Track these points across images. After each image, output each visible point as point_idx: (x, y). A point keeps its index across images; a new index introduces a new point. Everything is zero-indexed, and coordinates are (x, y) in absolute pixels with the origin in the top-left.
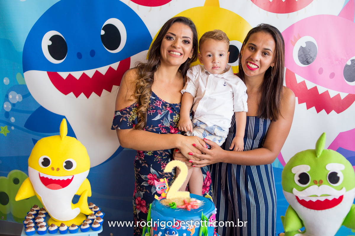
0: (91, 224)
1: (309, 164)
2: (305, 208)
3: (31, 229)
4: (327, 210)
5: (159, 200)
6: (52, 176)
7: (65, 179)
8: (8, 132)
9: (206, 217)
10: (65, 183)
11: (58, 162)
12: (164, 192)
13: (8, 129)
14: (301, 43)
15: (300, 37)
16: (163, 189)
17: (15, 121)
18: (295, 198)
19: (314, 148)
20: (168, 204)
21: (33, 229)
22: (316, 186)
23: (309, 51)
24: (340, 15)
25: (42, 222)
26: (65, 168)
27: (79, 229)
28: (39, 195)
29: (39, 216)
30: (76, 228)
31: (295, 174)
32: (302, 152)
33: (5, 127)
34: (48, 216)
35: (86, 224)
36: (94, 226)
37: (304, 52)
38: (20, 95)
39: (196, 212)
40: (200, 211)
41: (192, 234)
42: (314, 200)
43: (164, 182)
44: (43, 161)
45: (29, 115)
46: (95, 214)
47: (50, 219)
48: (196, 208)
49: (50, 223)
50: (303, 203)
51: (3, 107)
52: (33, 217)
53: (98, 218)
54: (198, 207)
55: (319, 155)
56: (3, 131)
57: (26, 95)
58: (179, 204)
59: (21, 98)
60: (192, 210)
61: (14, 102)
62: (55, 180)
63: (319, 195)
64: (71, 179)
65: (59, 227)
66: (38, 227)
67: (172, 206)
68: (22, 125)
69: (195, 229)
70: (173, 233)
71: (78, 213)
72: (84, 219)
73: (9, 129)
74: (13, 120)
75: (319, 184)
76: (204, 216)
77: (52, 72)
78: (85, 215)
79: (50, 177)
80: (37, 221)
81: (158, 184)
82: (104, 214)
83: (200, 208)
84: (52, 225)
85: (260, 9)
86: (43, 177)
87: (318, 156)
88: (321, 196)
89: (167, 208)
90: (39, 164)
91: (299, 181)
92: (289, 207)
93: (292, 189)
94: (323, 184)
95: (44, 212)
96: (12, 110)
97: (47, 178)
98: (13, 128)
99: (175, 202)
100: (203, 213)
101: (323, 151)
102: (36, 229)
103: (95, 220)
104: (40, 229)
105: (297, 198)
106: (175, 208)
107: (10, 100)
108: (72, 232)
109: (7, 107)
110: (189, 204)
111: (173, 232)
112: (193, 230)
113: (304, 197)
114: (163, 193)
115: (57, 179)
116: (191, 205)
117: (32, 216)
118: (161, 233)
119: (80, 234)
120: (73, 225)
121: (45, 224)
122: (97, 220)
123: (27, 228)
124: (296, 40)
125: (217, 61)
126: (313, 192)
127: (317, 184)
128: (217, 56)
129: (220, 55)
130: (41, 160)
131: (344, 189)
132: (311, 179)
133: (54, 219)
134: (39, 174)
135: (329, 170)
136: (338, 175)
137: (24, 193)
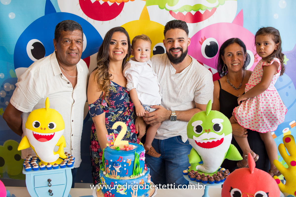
0: (66, 163)
1: (202, 120)
2: (201, 148)
4: (214, 148)
6: (41, 133)
7: (50, 135)
9: (138, 154)
10: (49, 138)
11: (44, 124)
13: (3, 110)
14: (207, 42)
15: (205, 39)
16: (112, 139)
18: (195, 142)
20: (115, 148)
21: (30, 168)
22: (206, 133)
23: (213, 48)
24: (233, 22)
25: (35, 164)
26: (49, 128)
27: (60, 166)
28: (33, 146)
30: (57, 165)
31: (194, 126)
34: (39, 160)
35: (64, 163)
36: (68, 164)
39: (132, 152)
41: (129, 165)
42: (206, 142)
47: (40, 162)
48: (132, 149)
49: (40, 164)
50: (199, 144)
52: (29, 161)
58: (122, 148)
60: (129, 151)
61: (8, 90)
62: (43, 135)
63: (208, 139)
64: (53, 135)
65: (46, 166)
66: (33, 166)
67: (117, 149)
70: (118, 165)
72: (62, 161)
74: (7, 103)
78: (62, 159)
80: (32, 163)
81: (108, 136)
83: (134, 150)
84: (42, 165)
86: (36, 134)
87: (207, 115)
88: (210, 139)
89: (114, 150)
90: (32, 126)
91: (196, 131)
93: (193, 136)
94: (210, 131)
95: (36, 158)
96: (7, 96)
97: (38, 135)
99: (119, 147)
100: (136, 152)
101: (210, 111)
102: (31, 167)
104: (35, 167)
105: (196, 141)
106: (119, 150)
107: (5, 89)
108: (54, 168)
109: (3, 94)
110: (128, 147)
113: (200, 141)
114: (112, 142)
117: (28, 161)
118: (110, 166)
119: (60, 170)
120: (55, 164)
121: (37, 164)
122: (70, 161)
123: (26, 167)
124: (203, 41)
125: (144, 53)
126: (205, 137)
127: (207, 132)
128: (144, 50)
129: (146, 50)
130: (34, 123)
131: (223, 134)
132: (203, 129)
133: (43, 162)
134: (32, 133)
135: (214, 123)
136: (220, 126)
137: (23, 145)
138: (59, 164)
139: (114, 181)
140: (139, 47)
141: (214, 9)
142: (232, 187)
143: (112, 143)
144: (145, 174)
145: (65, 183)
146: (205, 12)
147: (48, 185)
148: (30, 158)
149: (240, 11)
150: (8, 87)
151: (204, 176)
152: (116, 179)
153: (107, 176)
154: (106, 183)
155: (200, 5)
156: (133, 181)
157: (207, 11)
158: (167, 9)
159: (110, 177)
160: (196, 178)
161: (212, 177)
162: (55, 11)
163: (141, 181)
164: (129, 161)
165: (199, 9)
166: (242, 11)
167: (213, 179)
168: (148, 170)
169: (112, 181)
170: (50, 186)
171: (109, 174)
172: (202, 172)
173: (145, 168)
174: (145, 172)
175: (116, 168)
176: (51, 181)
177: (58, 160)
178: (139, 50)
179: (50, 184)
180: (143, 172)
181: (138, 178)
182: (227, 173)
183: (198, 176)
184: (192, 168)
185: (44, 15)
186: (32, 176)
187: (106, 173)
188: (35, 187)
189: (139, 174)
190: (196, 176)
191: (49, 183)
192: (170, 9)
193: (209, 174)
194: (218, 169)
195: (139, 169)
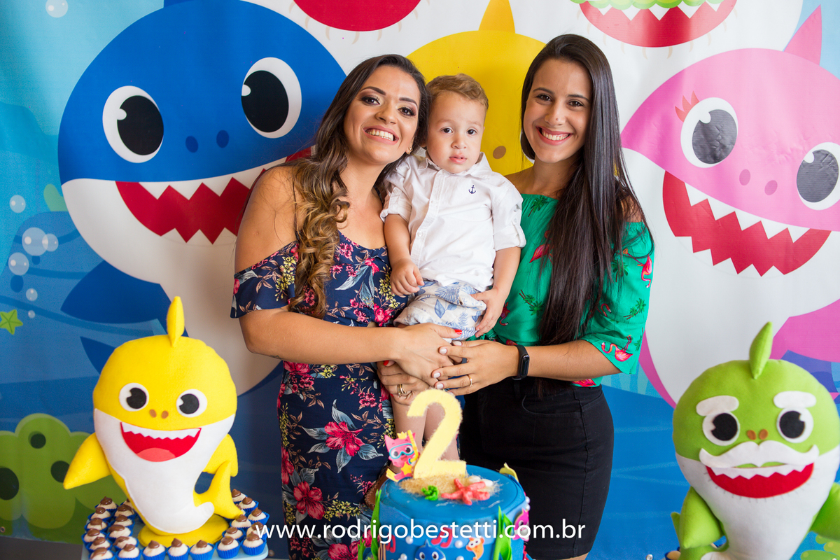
0: (240, 540)
1: (737, 394)
2: (729, 495)
3: (104, 554)
4: (777, 498)
5: (397, 481)
6: (150, 430)
8: (20, 324)
10: (180, 447)
11: (163, 397)
12: (407, 463)
13: (19, 317)
14: (700, 113)
15: (696, 101)
16: (406, 455)
17: (38, 298)
18: (705, 471)
19: (745, 357)
20: (418, 490)
21: (109, 555)
22: (752, 444)
23: (718, 132)
24: (788, 49)
25: (126, 538)
26: (180, 412)
27: (215, 552)
28: (121, 474)
29: (116, 523)
30: (208, 548)
31: (705, 417)
32: (718, 367)
33: (12, 312)
34: (138, 522)
35: (231, 540)
36: (248, 544)
37: (706, 135)
38: (52, 236)
39: (484, 508)
40: (493, 505)
42: (748, 474)
43: (407, 440)
44: (129, 395)
45: (73, 283)
46: (247, 516)
47: (144, 529)
48: (483, 497)
49: (147, 539)
50: (723, 481)
51: (7, 264)
52: (104, 525)
53: (255, 525)
54: (489, 496)
55: (757, 372)
56: (5, 323)
57: (68, 235)
58: (444, 489)
59: (56, 243)
60: (474, 504)
61: (38, 252)
62: (159, 439)
63: (759, 464)
65: (167, 549)
66: (119, 550)
67: (428, 495)
68: (56, 307)
69: (485, 546)
70: (435, 557)
71: (209, 515)
72: (224, 527)
73: (22, 317)
74: (32, 294)
75: (760, 438)
76: (503, 516)
77: (129, 183)
78: (224, 518)
79: (146, 433)
80: (115, 534)
81: (393, 444)
82: (267, 516)
83: (493, 499)
84: (152, 545)
85: (607, 36)
86: (131, 433)
87: (756, 377)
88: (764, 466)
89: (419, 498)
90: (120, 403)
91: (715, 433)
92: (691, 492)
93: (699, 451)
94: (768, 438)
95: (127, 513)
96: (31, 271)
97: (140, 435)
98: (31, 314)
99: (434, 486)
100: (502, 510)
101: (767, 365)
102: (114, 555)
103: (250, 531)
104: (125, 555)
105: (710, 470)
106: (435, 499)
107: (26, 248)
108: (198, 559)
109: (19, 265)
110: (467, 489)
111: (433, 555)
112: (479, 548)
113: (726, 469)
114: (406, 465)
115: (163, 437)
116: (473, 492)
117: (101, 524)
118: (404, 557)
120: (200, 543)
121: (134, 541)
123: (93, 551)
124: (688, 108)
125: (462, 144)
126: (745, 458)
127: (754, 438)
128: (463, 133)
129: (470, 132)
130: (126, 394)
131: (815, 449)
132: (741, 427)
133: (155, 531)
134: (119, 427)
135: (781, 407)
136: (801, 419)
137: (84, 472)
138: (213, 542)
140: (448, 120)
141: (729, 3)
143: (406, 470)
146: (698, 12)
149: (812, 10)
150: (37, 242)
157: (703, 9)
164: (475, 544)
165: (679, 2)
166: (818, 10)
177: (207, 525)
178: (446, 130)
185: (162, 6)
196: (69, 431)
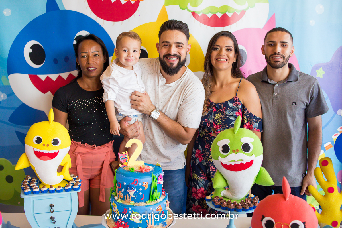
0: (72, 186)
1: (229, 139)
2: (228, 171)
3: (28, 190)
4: (242, 171)
6: (43, 150)
7: (53, 153)
9: (156, 176)
10: (53, 156)
11: (47, 140)
16: (125, 159)
20: (128, 169)
22: (234, 154)
24: (264, 28)
25: (36, 186)
26: (53, 145)
27: (64, 190)
28: (33, 166)
29: (32, 182)
30: (61, 188)
31: (220, 146)
34: (39, 182)
35: (69, 186)
36: (74, 187)
38: (5, 94)
40: (151, 173)
41: (146, 189)
42: (233, 164)
43: (126, 154)
44: (36, 139)
45: (13, 111)
46: (74, 180)
47: (41, 184)
48: (148, 171)
49: (41, 186)
50: (225, 166)
52: (28, 183)
53: (77, 182)
57: (10, 94)
58: (138, 169)
59: (6, 96)
60: (145, 173)
63: (236, 160)
64: (57, 152)
65: (48, 189)
66: (33, 189)
67: (131, 170)
68: (7, 120)
70: (133, 188)
71: (62, 179)
72: (67, 183)
76: (154, 176)
77: (33, 75)
78: (67, 181)
80: (31, 185)
81: (121, 156)
83: (151, 171)
84: (43, 187)
86: (37, 151)
87: (235, 133)
88: (238, 161)
89: (128, 171)
90: (33, 142)
91: (223, 151)
93: (218, 157)
94: (239, 152)
95: (36, 180)
97: (40, 152)
99: (133, 168)
100: (154, 174)
101: (239, 129)
102: (31, 190)
104: (35, 190)
105: (221, 163)
106: (134, 171)
108: (58, 191)
110: (143, 168)
113: (226, 162)
114: (125, 162)
115: (47, 153)
116: (145, 169)
118: (123, 189)
119: (64, 193)
120: (59, 187)
121: (38, 187)
122: (76, 183)
123: (24, 189)
125: (131, 55)
126: (232, 158)
127: (234, 152)
128: (131, 51)
129: (134, 51)
131: (253, 155)
132: (231, 149)
133: (44, 184)
134: (33, 149)
135: (243, 142)
136: (249, 146)
137: (22, 164)
138: (63, 186)
139: (128, 208)
140: (125, 47)
141: (243, 12)
142: (264, 216)
143: (125, 164)
144: (163, 199)
145: (70, 209)
146: (232, 15)
147: (51, 211)
148: (29, 179)
149: (272, 15)
151: (230, 203)
152: (130, 205)
153: (119, 201)
154: (118, 210)
155: (227, 6)
156: (149, 207)
157: (234, 14)
158: (189, 11)
159: (122, 203)
160: (221, 205)
161: (240, 204)
162: (58, 9)
163: (158, 208)
164: (145, 184)
165: (226, 12)
166: (274, 15)
167: (241, 206)
168: (166, 195)
169: (125, 208)
170: (52, 212)
171: (121, 199)
172: (228, 198)
173: (163, 193)
174: (163, 197)
175: (130, 193)
176: (53, 206)
177: (62, 182)
178: (125, 51)
179: (52, 210)
180: (161, 197)
181: (155, 204)
182: (256, 199)
183: (224, 203)
184: (216, 193)
185: (45, 12)
186: (32, 200)
187: (118, 198)
188: (34, 213)
189: (157, 199)
190: (221, 203)
191: (52, 208)
192: (193, 11)
193: (236, 201)
194: (245, 195)
195: (156, 194)
196: (12, 164)
